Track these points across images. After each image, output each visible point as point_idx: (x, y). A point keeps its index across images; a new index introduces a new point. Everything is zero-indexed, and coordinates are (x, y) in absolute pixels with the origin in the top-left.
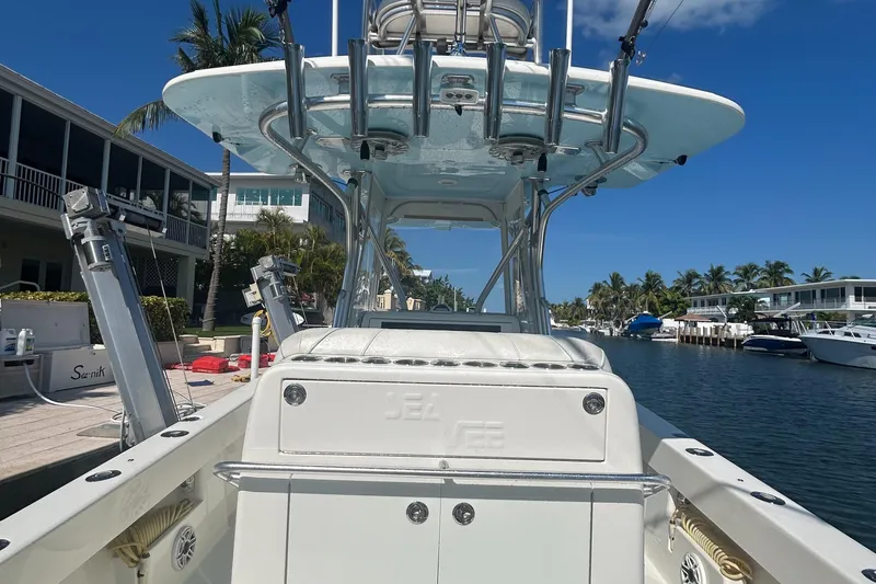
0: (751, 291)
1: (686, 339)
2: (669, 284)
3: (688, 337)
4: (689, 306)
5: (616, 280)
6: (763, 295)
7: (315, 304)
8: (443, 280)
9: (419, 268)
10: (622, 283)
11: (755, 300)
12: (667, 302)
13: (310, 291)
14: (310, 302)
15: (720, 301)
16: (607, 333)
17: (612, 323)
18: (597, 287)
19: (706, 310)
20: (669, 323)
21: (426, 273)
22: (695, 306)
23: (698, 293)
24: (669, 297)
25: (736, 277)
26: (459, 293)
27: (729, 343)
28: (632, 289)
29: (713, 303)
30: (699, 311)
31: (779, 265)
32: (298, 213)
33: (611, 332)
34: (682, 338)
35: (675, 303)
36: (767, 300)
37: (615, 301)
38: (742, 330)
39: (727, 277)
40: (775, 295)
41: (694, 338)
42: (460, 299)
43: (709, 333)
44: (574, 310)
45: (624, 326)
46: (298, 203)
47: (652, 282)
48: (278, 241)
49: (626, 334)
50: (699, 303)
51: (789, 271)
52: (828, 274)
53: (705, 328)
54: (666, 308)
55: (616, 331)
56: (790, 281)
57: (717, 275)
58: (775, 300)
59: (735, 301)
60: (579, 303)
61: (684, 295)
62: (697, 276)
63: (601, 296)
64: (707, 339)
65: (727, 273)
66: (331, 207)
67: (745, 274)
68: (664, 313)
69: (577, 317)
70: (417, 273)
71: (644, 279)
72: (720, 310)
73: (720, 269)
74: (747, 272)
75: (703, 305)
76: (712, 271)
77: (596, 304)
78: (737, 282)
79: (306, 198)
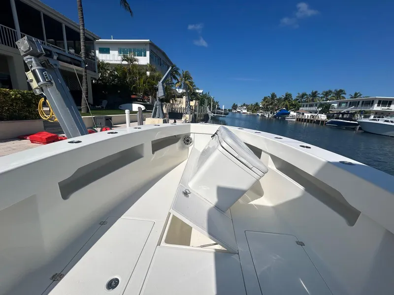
0: (328, 101)
1: (299, 120)
2: (294, 97)
3: (300, 119)
4: (301, 107)
5: (273, 96)
6: (335, 103)
7: (151, 101)
8: (207, 94)
9: (198, 89)
10: (276, 97)
11: (330, 105)
12: (292, 105)
13: (148, 95)
14: (149, 100)
15: (314, 105)
16: (267, 116)
17: (270, 112)
18: (265, 98)
19: (308, 108)
20: (292, 113)
21: (201, 91)
22: (303, 107)
23: (305, 102)
24: (293, 103)
25: (322, 96)
26: (213, 100)
27: (318, 122)
28: (279, 100)
29: (311, 106)
30: (305, 108)
31: (341, 91)
32: (144, 60)
33: (269, 116)
34: (297, 119)
35: (295, 105)
36: (336, 105)
37: (271, 104)
38: (323, 117)
39: (318, 95)
40: (340, 103)
41: (303, 119)
42: (214, 102)
43: (309, 118)
44: (254, 107)
45: (274, 114)
46: (145, 55)
47: (288, 97)
48: (133, 71)
49: (275, 117)
50: (305, 106)
51: (345, 94)
52: (360, 95)
53: (307, 115)
54: (291, 107)
55: (271, 115)
56: (344, 98)
57: (314, 95)
58: (339, 105)
59: (321, 105)
60: (257, 104)
61: (299, 102)
62: (306, 95)
63: (266, 102)
64: (308, 120)
65: (319, 94)
66: (161, 59)
67: (326, 95)
68: (291, 109)
69: (255, 109)
70: (197, 91)
71: (285, 96)
72: (314, 108)
73: (316, 92)
74: (327, 94)
75: (307, 106)
76: (312, 93)
77: (264, 105)
78: (321, 97)
79: (148, 53)
